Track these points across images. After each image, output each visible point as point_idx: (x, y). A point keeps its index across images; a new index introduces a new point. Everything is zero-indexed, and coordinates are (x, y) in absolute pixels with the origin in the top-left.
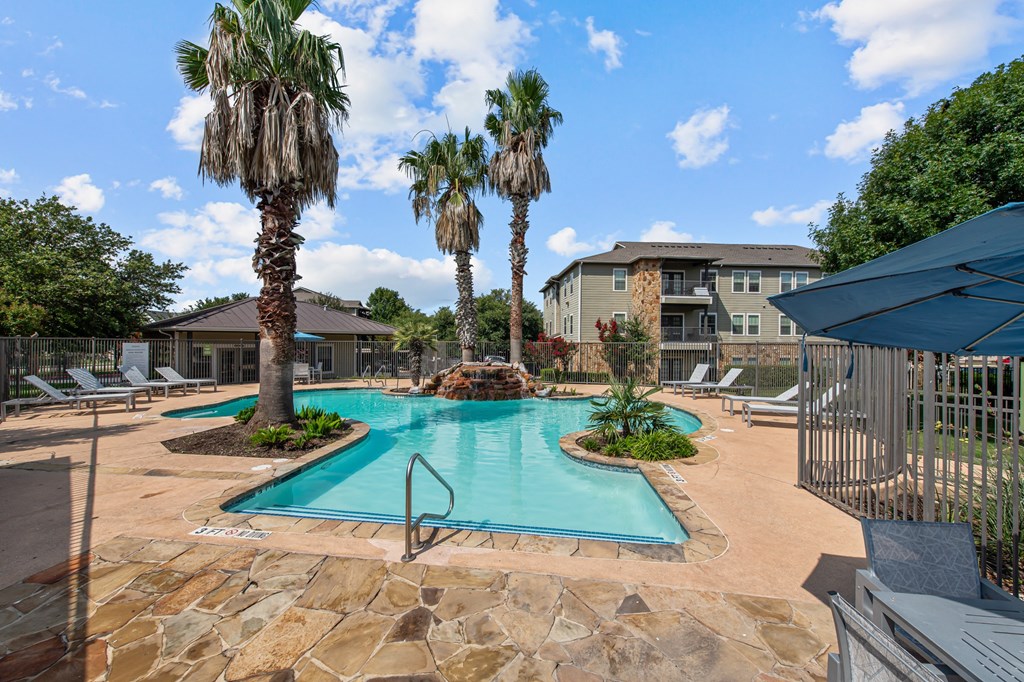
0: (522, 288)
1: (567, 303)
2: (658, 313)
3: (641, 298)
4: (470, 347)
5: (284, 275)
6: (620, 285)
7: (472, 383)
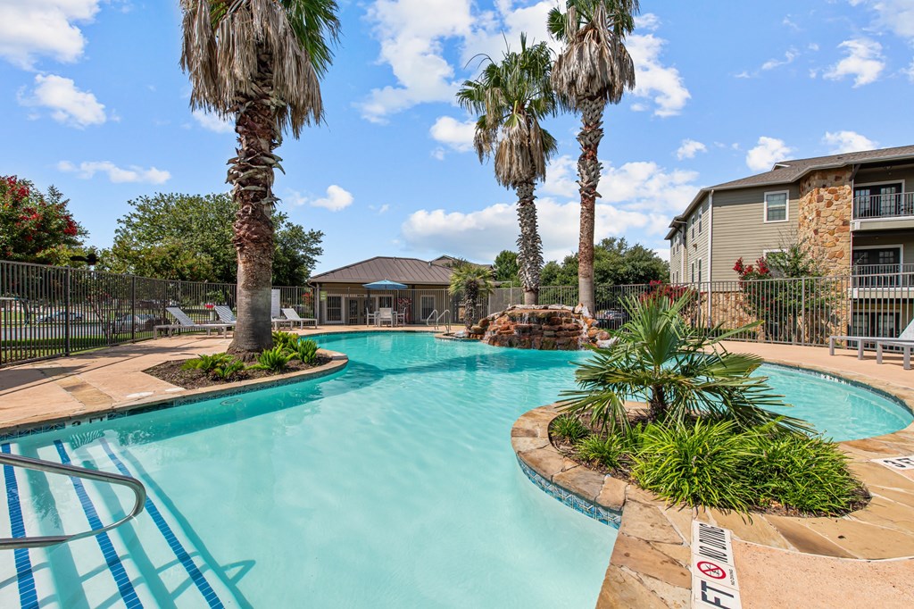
0: (593, 214)
1: (695, 246)
2: (846, 246)
3: (813, 225)
4: (531, 290)
5: (252, 196)
6: (776, 214)
7: (517, 328)
